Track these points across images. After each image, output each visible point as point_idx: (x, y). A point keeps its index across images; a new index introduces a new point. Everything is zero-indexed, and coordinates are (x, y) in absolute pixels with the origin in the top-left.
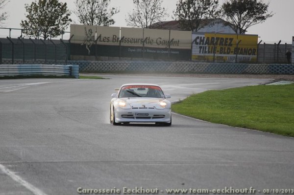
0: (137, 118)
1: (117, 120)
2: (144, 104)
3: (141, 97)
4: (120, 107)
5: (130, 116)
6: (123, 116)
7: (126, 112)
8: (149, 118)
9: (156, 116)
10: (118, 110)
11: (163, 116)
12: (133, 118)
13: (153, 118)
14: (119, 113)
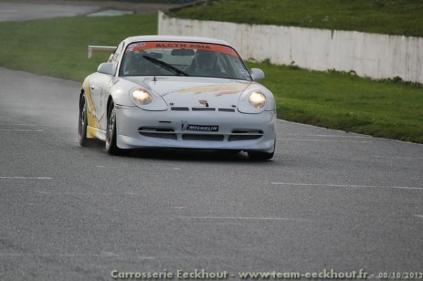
0: (185, 137)
1: (125, 141)
2: (203, 97)
3: (186, 75)
4: (135, 104)
5: (164, 130)
6: (144, 130)
7: (153, 119)
8: (220, 138)
9: (239, 134)
10: (127, 113)
11: (257, 134)
12: (174, 137)
13: (231, 138)
14: (131, 121)
